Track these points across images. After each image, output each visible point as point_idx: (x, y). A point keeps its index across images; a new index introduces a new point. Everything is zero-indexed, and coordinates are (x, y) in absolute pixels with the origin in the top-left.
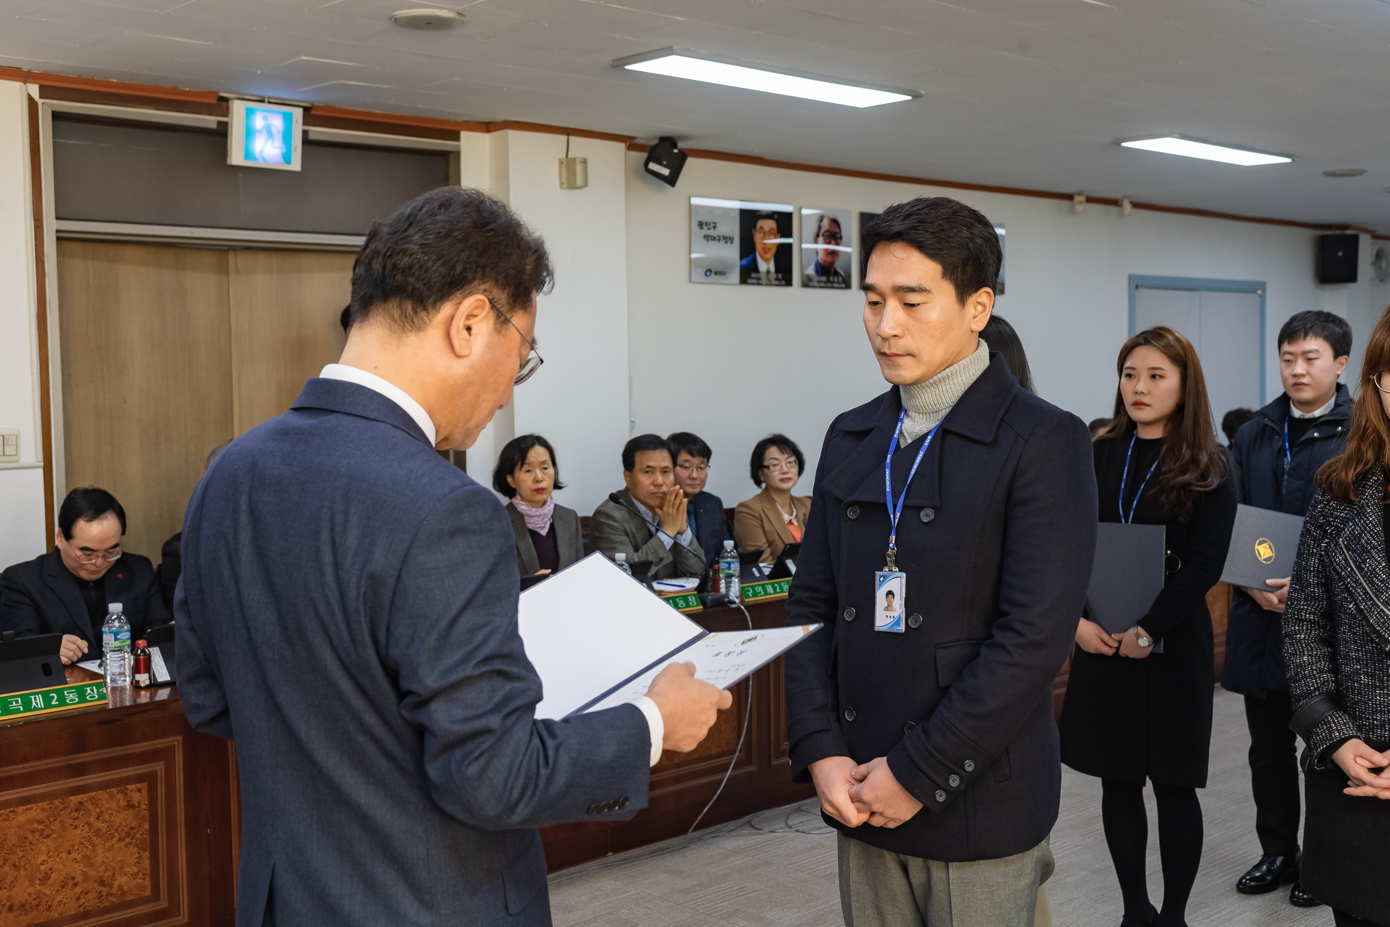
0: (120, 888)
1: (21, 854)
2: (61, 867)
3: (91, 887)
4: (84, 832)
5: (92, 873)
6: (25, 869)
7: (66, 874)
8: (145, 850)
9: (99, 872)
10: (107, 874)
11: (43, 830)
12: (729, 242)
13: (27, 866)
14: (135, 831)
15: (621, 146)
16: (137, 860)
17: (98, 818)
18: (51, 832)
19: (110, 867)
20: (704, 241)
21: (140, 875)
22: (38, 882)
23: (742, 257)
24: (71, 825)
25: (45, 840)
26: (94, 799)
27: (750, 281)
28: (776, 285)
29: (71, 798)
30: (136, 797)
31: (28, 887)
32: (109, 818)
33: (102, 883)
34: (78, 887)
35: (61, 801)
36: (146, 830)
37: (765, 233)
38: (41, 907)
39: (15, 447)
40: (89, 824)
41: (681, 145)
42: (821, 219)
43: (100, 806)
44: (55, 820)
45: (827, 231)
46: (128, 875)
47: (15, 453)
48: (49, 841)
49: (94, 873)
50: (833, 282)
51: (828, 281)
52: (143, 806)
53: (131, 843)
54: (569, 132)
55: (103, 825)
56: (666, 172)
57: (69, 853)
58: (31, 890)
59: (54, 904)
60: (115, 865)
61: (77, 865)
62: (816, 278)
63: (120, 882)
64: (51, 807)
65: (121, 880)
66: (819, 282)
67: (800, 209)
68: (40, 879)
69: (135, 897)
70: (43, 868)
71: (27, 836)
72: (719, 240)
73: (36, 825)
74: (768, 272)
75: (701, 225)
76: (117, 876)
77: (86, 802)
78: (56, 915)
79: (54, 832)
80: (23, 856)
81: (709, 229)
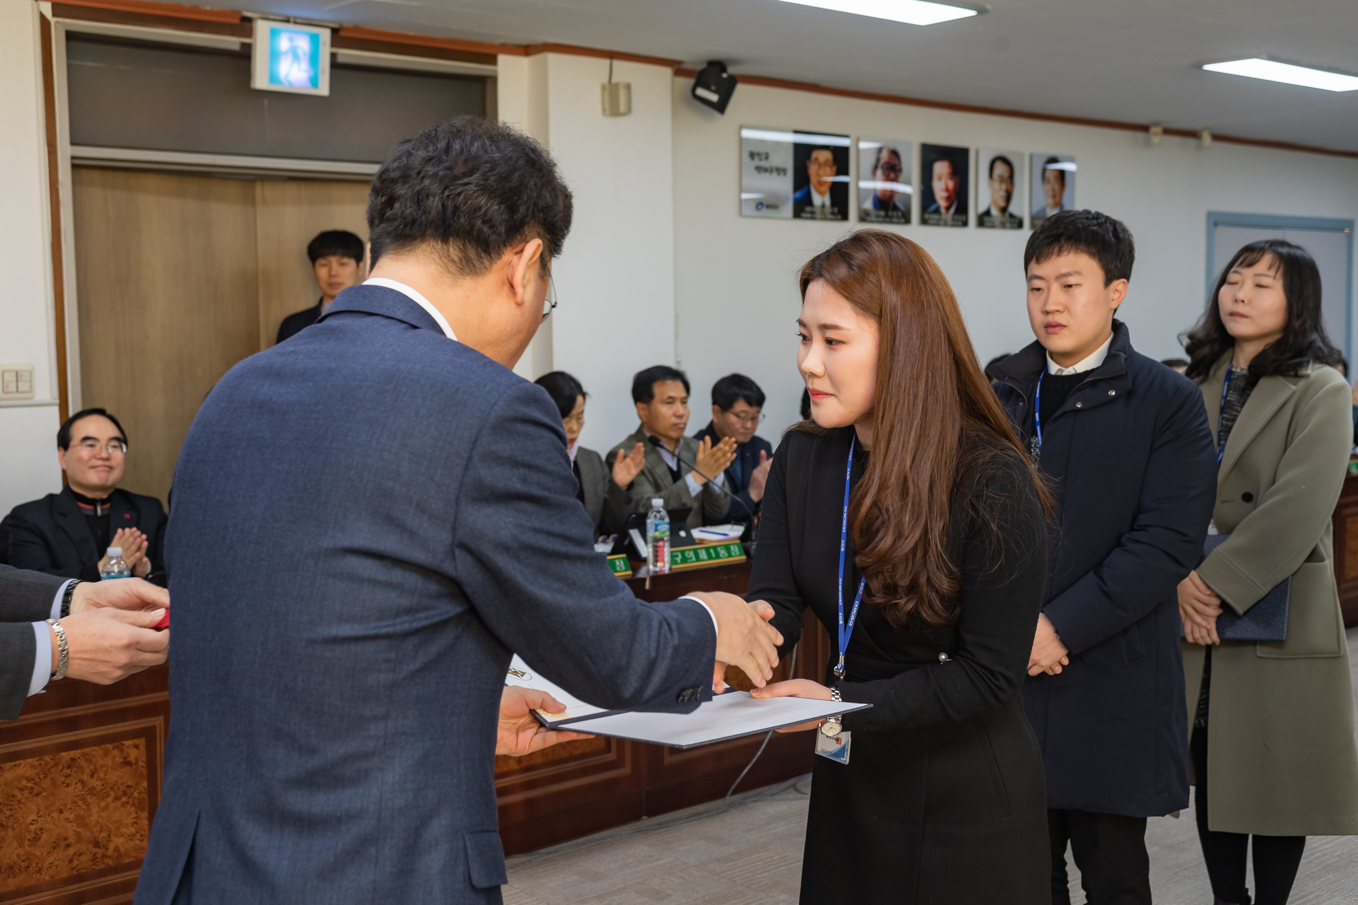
0: (117, 849)
1: (8, 813)
2: (53, 827)
3: (85, 848)
4: (76, 790)
5: (86, 834)
6: (13, 829)
7: (58, 835)
8: (143, 810)
9: (93, 833)
10: (103, 834)
11: (32, 788)
12: (782, 174)
13: (16, 826)
14: (132, 790)
15: (667, 72)
16: (135, 820)
17: (92, 776)
18: (41, 790)
19: (105, 828)
20: (755, 173)
21: (138, 836)
22: (27, 842)
23: (796, 188)
24: (63, 783)
25: (35, 798)
26: (88, 755)
27: (804, 215)
28: (832, 220)
29: (63, 754)
30: (133, 754)
31: (16, 848)
32: (103, 776)
33: (97, 844)
34: (71, 848)
35: (51, 757)
36: (145, 789)
37: (820, 165)
38: (30, 869)
39: (29, 384)
40: (83, 782)
41: (732, 70)
42: (880, 150)
43: (94, 762)
44: (45, 778)
45: (887, 163)
46: (125, 836)
47: (29, 389)
48: (39, 799)
49: (88, 834)
50: (892, 217)
51: (887, 216)
52: (141, 764)
53: (128, 803)
54: (612, 55)
55: (97, 783)
56: (714, 98)
57: (61, 812)
58: (20, 851)
59: (45, 867)
60: (111, 826)
61: (69, 825)
62: (874, 213)
63: (116, 843)
64: (41, 764)
65: (118, 841)
66: (877, 216)
67: (858, 140)
68: (29, 840)
69: (132, 859)
70: (32, 828)
71: (15, 794)
72: (771, 172)
73: (24, 782)
74: (823, 206)
75: (752, 155)
76: (113, 838)
77: (79, 758)
78: (47, 878)
79: (44, 790)
80: (10, 816)
81: (761, 160)
